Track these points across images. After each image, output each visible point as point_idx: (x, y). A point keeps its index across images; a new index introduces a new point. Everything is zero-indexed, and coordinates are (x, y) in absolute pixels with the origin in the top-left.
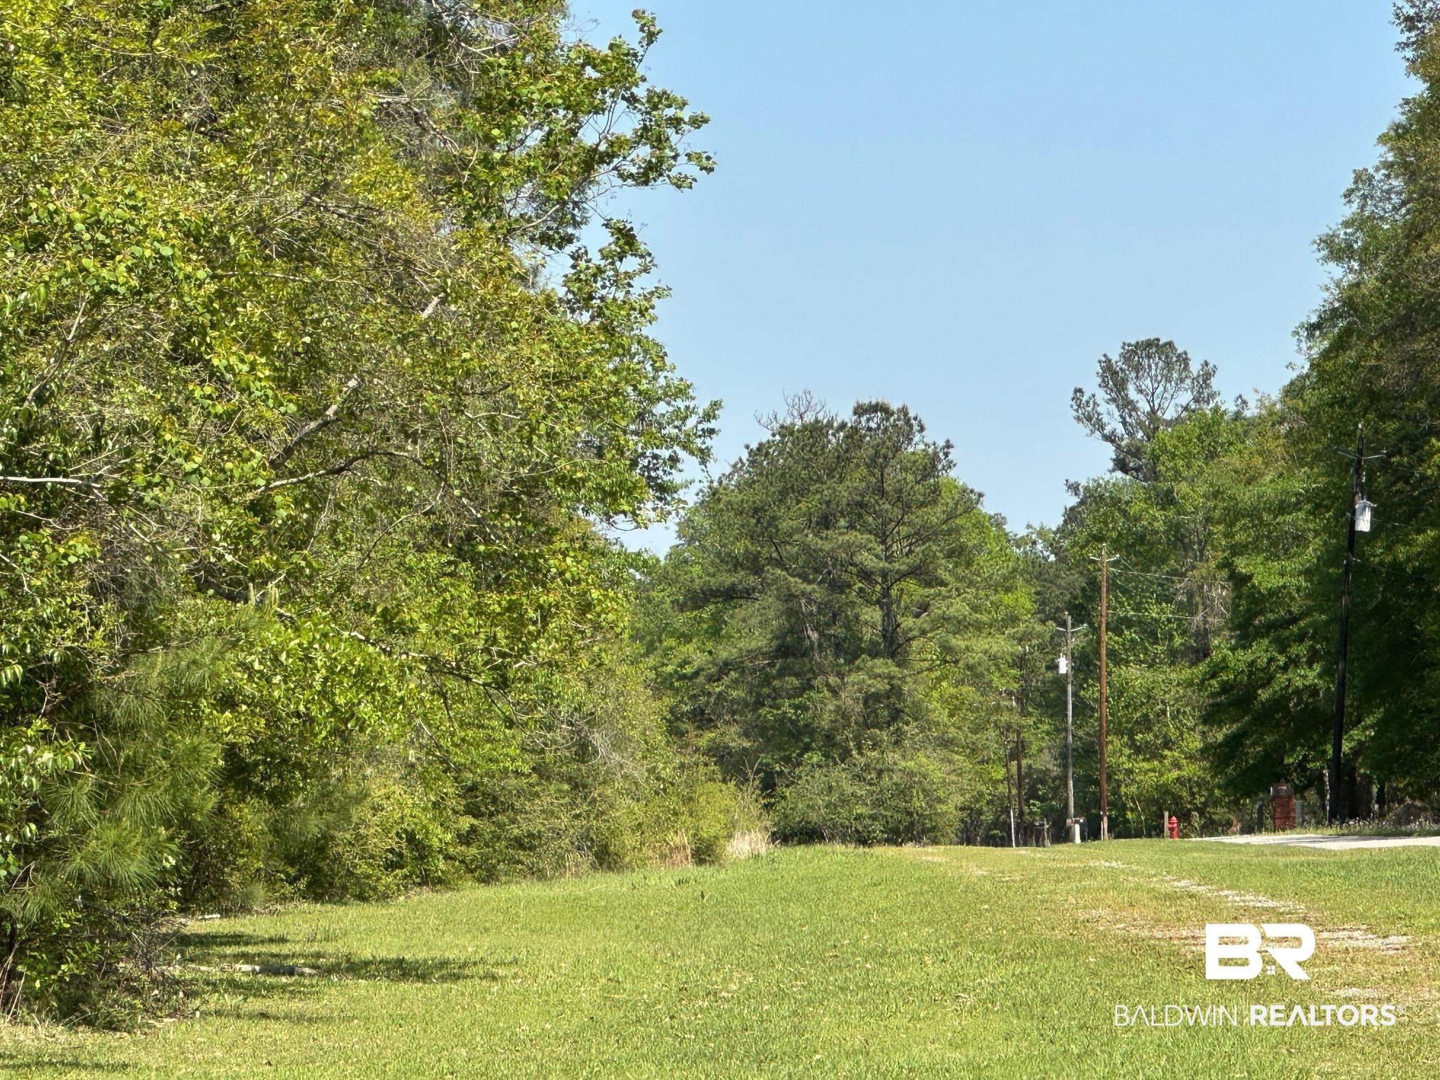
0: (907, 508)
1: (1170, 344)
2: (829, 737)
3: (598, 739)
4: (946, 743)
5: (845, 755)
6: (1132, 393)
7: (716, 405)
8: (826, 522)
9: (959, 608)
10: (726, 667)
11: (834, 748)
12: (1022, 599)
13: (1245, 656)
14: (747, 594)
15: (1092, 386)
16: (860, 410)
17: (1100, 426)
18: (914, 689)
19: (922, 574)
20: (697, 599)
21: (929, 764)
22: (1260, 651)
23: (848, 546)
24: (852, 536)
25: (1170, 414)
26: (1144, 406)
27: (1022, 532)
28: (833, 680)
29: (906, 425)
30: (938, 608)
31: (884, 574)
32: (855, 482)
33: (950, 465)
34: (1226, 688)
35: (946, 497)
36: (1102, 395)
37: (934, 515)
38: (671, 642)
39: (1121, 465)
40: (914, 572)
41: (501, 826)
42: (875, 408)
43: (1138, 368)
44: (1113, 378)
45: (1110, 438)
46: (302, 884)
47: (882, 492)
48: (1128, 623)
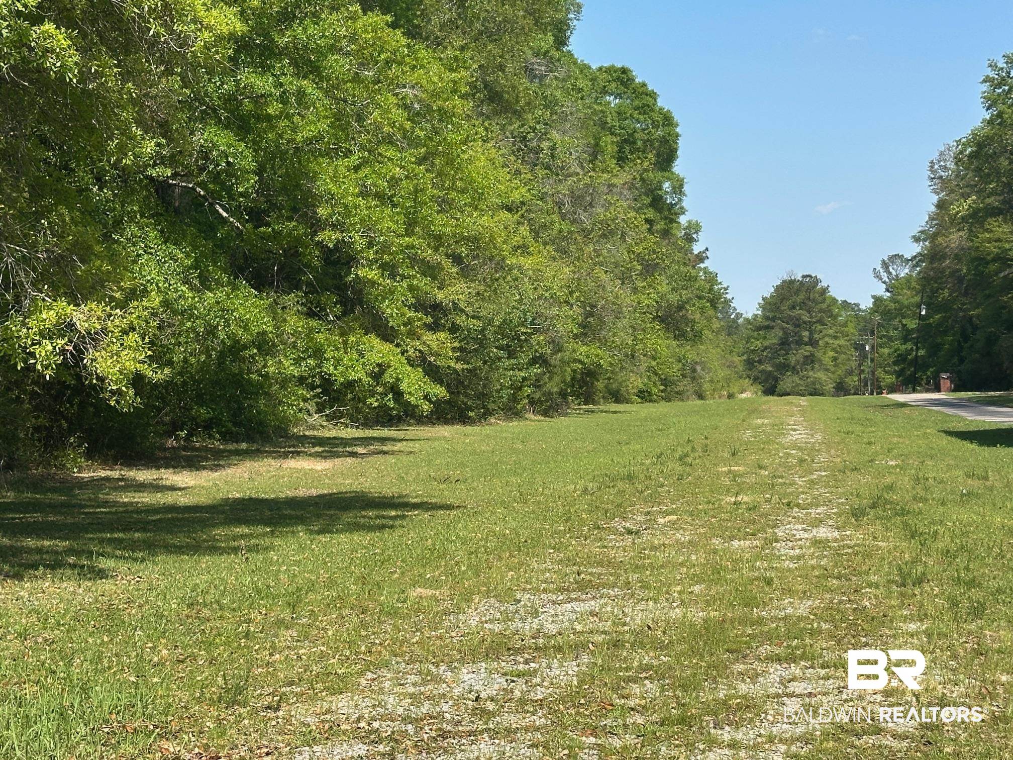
0: (817, 304)
1: (902, 255)
2: (794, 368)
3: (698, 368)
4: (827, 370)
5: (798, 372)
6: (891, 270)
7: (728, 287)
8: (794, 307)
9: (831, 332)
10: (766, 348)
11: (794, 370)
12: (851, 329)
13: (904, 347)
14: (772, 328)
15: (879, 268)
16: (804, 277)
17: (881, 279)
18: (819, 354)
19: (820, 322)
20: (759, 329)
21: (821, 375)
22: (909, 346)
23: (799, 314)
24: (800, 312)
25: (902, 275)
26: (894, 273)
27: (864, 308)
28: (795, 352)
29: (816, 281)
30: (825, 332)
31: (810, 322)
32: (802, 296)
33: (829, 292)
34: (899, 355)
35: (828, 301)
36: (881, 270)
37: (824, 306)
38: (753, 340)
39: (887, 290)
40: (818, 322)
41: (673, 389)
42: (808, 276)
43: (893, 262)
44: (885, 265)
45: (884, 282)
46: (613, 399)
47: (809, 299)
48: (884, 336)
